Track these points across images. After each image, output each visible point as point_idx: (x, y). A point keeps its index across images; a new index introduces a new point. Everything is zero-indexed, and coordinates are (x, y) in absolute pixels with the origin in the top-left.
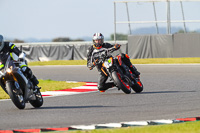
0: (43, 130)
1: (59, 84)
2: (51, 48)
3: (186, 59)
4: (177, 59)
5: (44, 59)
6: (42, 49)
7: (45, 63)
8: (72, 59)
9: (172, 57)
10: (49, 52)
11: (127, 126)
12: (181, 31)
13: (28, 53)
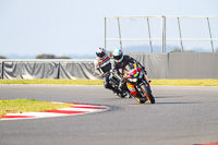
2: (35, 65)
6: (25, 65)
8: (58, 77)
10: (33, 70)
13: (11, 70)
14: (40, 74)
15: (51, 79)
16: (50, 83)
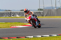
0: (17, 38)
1: (22, 24)
2: (20, 13)
5: (18, 16)
6: (17, 13)
7: (18, 17)
10: (19, 14)
12: (59, 8)
13: (13, 14)
14: (21, 15)
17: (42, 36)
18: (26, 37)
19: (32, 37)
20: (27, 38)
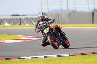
0: (6, 59)
1: (14, 37)
2: (10, 19)
3: (76, 25)
4: (72, 25)
5: (7, 24)
6: (6, 20)
7: (7, 26)
8: (20, 24)
9: (69, 24)
10: (9, 21)
11: (47, 57)
12: (74, 12)
14: (12, 23)
15: (17, 25)
16: (17, 27)
17: (45, 57)
18: (19, 58)
19: (30, 58)
20: (22, 59)
